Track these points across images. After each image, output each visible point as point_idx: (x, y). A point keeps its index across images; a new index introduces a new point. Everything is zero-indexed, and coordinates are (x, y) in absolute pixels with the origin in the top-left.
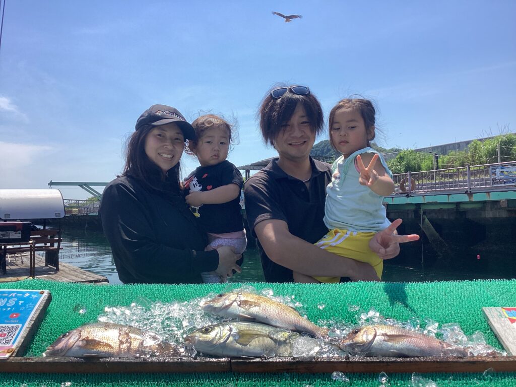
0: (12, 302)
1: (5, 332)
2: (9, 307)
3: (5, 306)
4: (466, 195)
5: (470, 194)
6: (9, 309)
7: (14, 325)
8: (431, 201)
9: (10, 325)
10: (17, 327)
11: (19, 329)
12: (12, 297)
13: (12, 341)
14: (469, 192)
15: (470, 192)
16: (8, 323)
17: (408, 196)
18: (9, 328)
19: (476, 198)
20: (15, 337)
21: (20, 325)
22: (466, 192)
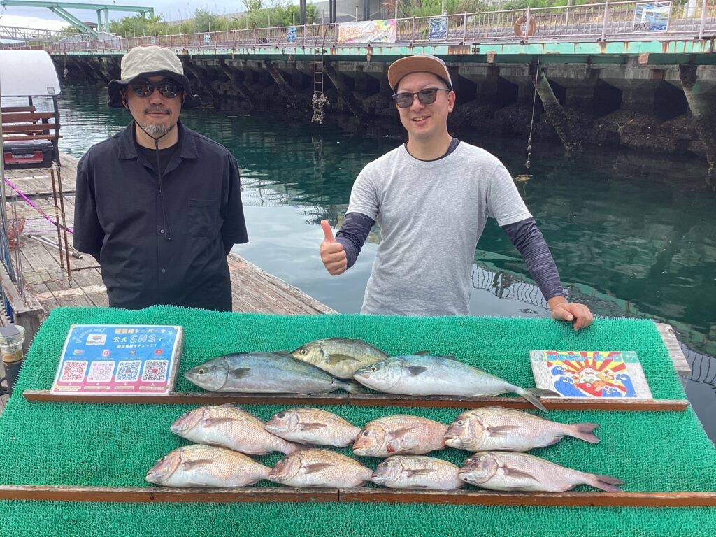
0: (152, 339)
1: (156, 368)
2: (152, 343)
3: (147, 343)
4: (598, 45)
5: (603, 43)
6: (152, 345)
7: (162, 361)
8: (551, 52)
9: (159, 361)
10: (165, 363)
11: (167, 365)
12: (150, 333)
13: (165, 377)
14: (602, 41)
15: (604, 40)
16: (157, 359)
17: (522, 43)
18: (158, 364)
19: (612, 49)
20: (166, 372)
21: (167, 361)
22: (600, 40)
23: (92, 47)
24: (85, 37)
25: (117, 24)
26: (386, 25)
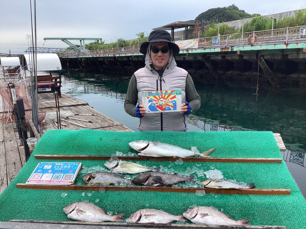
8: (264, 49)
10: (72, 175)
12: (69, 165)
17: (252, 46)
18: (69, 175)
20: (72, 178)
22: (285, 43)
23: (78, 55)
24: (75, 51)
25: (87, 45)
26: (194, 41)
